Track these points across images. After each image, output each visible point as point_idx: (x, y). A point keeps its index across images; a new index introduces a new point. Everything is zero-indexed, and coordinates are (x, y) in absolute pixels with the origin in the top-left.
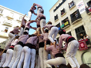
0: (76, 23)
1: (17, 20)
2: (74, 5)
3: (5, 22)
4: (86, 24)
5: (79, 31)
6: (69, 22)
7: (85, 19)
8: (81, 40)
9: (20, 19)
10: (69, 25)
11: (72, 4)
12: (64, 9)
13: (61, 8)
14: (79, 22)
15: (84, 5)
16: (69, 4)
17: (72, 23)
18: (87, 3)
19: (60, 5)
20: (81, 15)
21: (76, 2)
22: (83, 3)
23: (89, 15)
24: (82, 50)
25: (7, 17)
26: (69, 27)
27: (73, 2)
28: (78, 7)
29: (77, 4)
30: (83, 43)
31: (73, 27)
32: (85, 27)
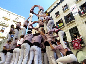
0: (70, 25)
1: (14, 21)
2: (67, 8)
3: (1, 22)
4: (79, 25)
5: (73, 32)
6: (63, 24)
7: (78, 21)
8: (75, 40)
9: (16, 20)
10: (63, 26)
11: (66, 7)
12: (58, 11)
13: (55, 11)
14: (73, 24)
15: (77, 8)
16: (63, 7)
17: (66, 24)
18: (80, 7)
19: (55, 7)
20: (75, 17)
21: (69, 5)
22: (76, 7)
23: (82, 17)
24: (76, 49)
25: (4, 17)
26: (63, 27)
27: (66, 5)
28: (72, 10)
29: (70, 7)
30: (77, 42)
31: (67, 28)
32: (78, 28)
